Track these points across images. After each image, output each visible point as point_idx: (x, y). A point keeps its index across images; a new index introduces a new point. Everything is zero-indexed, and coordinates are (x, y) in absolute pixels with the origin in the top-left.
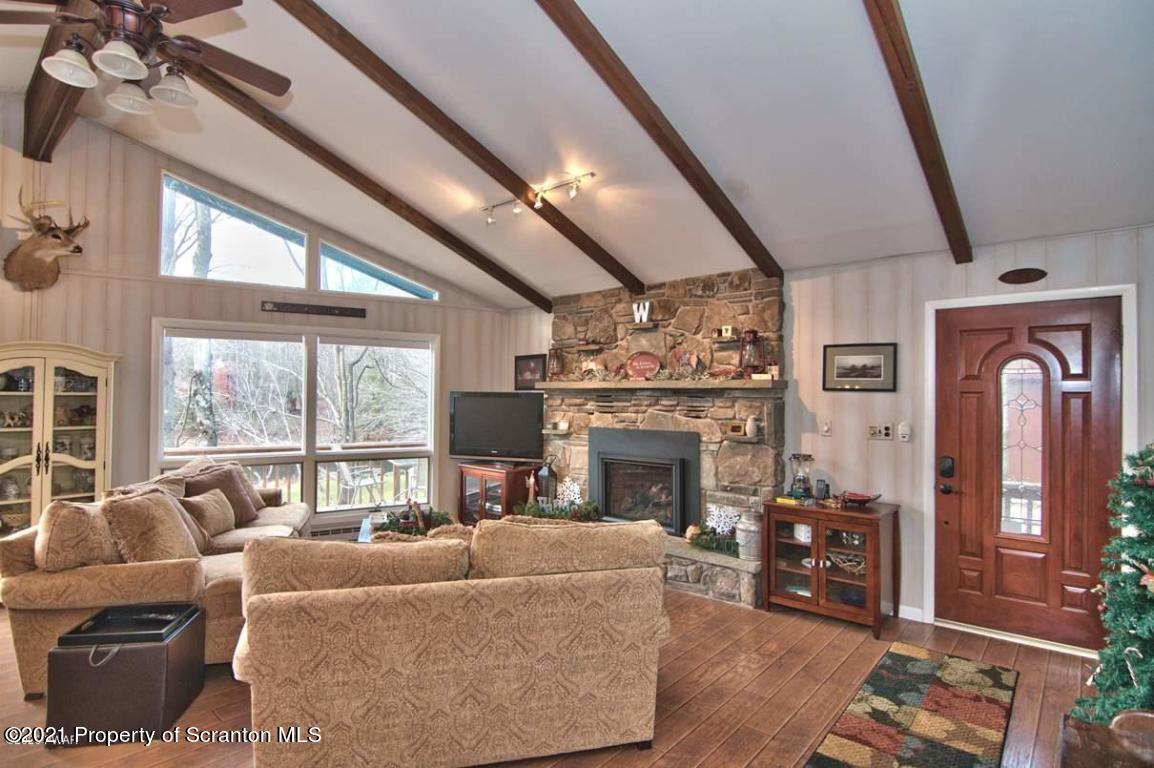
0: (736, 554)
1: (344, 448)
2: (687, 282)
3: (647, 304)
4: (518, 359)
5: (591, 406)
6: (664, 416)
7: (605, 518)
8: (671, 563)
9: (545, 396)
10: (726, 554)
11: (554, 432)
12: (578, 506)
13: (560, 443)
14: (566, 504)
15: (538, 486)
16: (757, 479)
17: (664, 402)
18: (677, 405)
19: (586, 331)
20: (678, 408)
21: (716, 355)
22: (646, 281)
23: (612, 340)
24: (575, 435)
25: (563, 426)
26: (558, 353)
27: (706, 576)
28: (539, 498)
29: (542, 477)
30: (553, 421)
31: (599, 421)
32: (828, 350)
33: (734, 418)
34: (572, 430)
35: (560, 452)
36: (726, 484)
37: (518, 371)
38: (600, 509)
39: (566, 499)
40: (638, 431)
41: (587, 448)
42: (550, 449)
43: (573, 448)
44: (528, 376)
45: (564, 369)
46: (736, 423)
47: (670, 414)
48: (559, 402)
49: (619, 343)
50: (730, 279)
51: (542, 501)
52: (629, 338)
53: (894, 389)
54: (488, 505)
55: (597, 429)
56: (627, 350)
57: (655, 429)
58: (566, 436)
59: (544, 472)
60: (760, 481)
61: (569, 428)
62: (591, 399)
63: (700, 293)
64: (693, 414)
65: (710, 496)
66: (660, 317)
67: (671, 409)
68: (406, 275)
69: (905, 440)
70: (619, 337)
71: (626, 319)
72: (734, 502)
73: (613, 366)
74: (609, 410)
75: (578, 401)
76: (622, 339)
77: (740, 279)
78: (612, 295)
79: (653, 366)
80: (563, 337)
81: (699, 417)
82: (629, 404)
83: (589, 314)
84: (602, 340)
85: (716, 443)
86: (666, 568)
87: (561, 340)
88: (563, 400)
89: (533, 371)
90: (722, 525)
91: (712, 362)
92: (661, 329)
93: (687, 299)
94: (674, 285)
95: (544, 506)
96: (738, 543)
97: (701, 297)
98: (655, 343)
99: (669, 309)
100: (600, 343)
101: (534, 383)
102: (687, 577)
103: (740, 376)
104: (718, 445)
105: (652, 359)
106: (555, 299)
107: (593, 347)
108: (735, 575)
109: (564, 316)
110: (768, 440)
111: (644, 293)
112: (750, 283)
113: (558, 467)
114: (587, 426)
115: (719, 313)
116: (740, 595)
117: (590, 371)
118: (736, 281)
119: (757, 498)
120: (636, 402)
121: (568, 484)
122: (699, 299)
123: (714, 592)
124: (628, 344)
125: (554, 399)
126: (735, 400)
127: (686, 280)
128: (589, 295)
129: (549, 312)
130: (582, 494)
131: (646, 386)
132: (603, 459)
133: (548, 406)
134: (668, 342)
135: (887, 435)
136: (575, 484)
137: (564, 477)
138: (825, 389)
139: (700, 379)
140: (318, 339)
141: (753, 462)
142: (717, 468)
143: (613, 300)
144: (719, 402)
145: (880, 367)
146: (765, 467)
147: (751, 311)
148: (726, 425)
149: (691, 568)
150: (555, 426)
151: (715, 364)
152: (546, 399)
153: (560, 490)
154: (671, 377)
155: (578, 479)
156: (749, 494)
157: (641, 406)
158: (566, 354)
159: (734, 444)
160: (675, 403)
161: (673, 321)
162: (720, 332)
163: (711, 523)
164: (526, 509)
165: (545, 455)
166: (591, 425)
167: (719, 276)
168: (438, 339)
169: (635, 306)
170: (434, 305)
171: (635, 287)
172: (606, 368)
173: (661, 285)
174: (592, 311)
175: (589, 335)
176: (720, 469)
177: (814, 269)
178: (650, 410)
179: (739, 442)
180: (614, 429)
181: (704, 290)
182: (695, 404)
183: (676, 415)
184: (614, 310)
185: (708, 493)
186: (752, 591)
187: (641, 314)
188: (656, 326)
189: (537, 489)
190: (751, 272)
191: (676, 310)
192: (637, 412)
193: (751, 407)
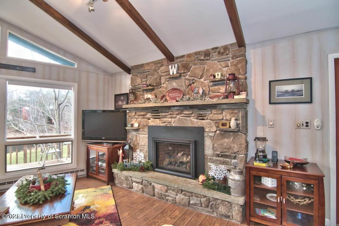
0: (229, 193)
1: (40, 137)
2: (196, 53)
3: (176, 65)
4: (116, 96)
5: (149, 115)
6: (185, 119)
7: (156, 170)
8: (192, 196)
9: (128, 112)
10: (223, 192)
11: (131, 128)
12: (143, 163)
13: (134, 133)
14: (137, 162)
15: (124, 154)
16: (236, 151)
17: (185, 112)
18: (192, 114)
19: (146, 81)
20: (193, 115)
21: (211, 88)
22: (175, 55)
23: (159, 84)
24: (141, 129)
25: (136, 125)
26: (133, 92)
27: (213, 204)
28: (124, 160)
29: (126, 150)
30: (131, 123)
31: (153, 122)
32: (272, 83)
33: (223, 119)
34: (140, 127)
35: (135, 138)
36: (219, 153)
37: (116, 101)
38: (154, 165)
39: (137, 160)
40: (172, 127)
41: (147, 136)
42: (130, 136)
43: (140, 135)
44: (120, 103)
45: (136, 98)
46: (224, 121)
47: (188, 118)
48: (134, 114)
49: (162, 85)
50: (218, 50)
51: (126, 162)
52: (167, 83)
53: (311, 102)
54: (100, 163)
55: (152, 126)
56: (166, 88)
57: (181, 126)
58: (137, 130)
59: (127, 147)
60: (238, 152)
61: (139, 126)
62: (149, 112)
63: (203, 58)
64: (200, 118)
65: (210, 159)
66: (182, 72)
67: (189, 116)
68: (59, 53)
69: (319, 128)
70: (162, 83)
71: (166, 74)
72: (224, 162)
73: (160, 96)
74: (157, 117)
75: (143, 113)
76: (163, 84)
77: (224, 49)
78: (159, 63)
79: (179, 95)
80: (136, 84)
81: (204, 119)
82: (167, 114)
83: (148, 73)
84: (154, 84)
85: (213, 132)
86: (190, 198)
87: (135, 86)
88: (136, 113)
89: (122, 101)
90: (217, 174)
91: (209, 92)
92: (183, 78)
93: (196, 62)
94: (189, 56)
95: (127, 164)
96: (230, 187)
97: (203, 60)
98: (180, 84)
99: (187, 68)
100: (153, 86)
101: (122, 106)
102: (201, 204)
103: (227, 97)
104: (214, 133)
105: (179, 92)
106: (132, 67)
107: (150, 87)
108: (229, 205)
109: (137, 75)
110: (242, 130)
111: (174, 61)
112: (229, 51)
113: (134, 144)
114: (147, 125)
115: (213, 67)
116: (232, 216)
117: (148, 99)
118: (222, 51)
119: (236, 160)
120: (171, 113)
121: (138, 153)
122: (202, 61)
123: (217, 213)
124: (166, 86)
125: (132, 113)
126: (223, 110)
127: (196, 52)
128: (148, 64)
129: (130, 74)
130: (145, 157)
131: (176, 105)
132: (155, 141)
133: (129, 116)
134: (186, 83)
135: (307, 126)
136: (142, 153)
137: (136, 149)
138: (270, 103)
139: (205, 100)
140: (7, 82)
141: (233, 141)
142: (213, 145)
143: (159, 65)
144: (214, 111)
145: (303, 90)
146: (240, 144)
147: (230, 65)
148: (219, 123)
149: (203, 200)
150: (132, 125)
151: (211, 93)
152: (128, 113)
153: (134, 156)
154: (189, 99)
155: (143, 150)
156: (232, 159)
157: (174, 114)
158: (137, 92)
159: (223, 132)
160: (191, 112)
161: (189, 73)
162: (214, 76)
163: (211, 173)
164: (118, 166)
165: (127, 139)
166: (149, 125)
167: (213, 49)
168: (76, 85)
169: (170, 67)
170: (74, 69)
171: (170, 58)
172: (156, 97)
173: (183, 56)
174: (149, 71)
175: (148, 82)
176: (215, 145)
177: (263, 43)
178: (178, 117)
179: (226, 131)
180: (161, 126)
181: (205, 56)
182: (201, 113)
183: (192, 118)
184: (160, 70)
185: (209, 157)
186: (240, 214)
187: (173, 70)
188: (180, 76)
189: (123, 155)
190: (229, 45)
191: (191, 67)
192: (171, 118)
193: (232, 113)
